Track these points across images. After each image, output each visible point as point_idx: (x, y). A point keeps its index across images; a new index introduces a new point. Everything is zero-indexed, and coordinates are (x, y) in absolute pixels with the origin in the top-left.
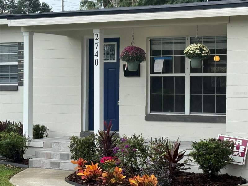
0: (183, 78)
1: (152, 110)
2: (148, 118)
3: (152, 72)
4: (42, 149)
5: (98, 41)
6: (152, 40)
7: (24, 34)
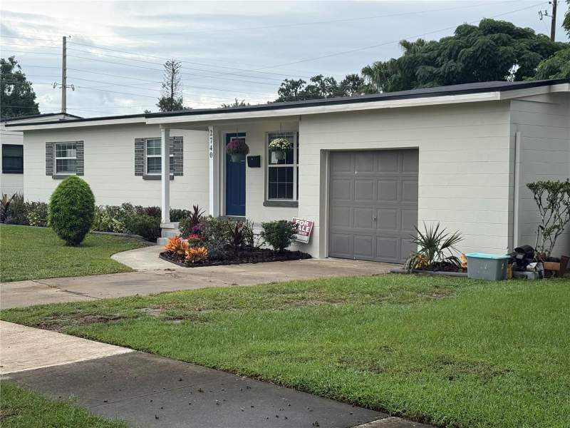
0: (292, 168)
1: (269, 197)
2: (266, 204)
3: (270, 163)
4: (173, 230)
5: (212, 137)
6: (270, 135)
7: (162, 130)
